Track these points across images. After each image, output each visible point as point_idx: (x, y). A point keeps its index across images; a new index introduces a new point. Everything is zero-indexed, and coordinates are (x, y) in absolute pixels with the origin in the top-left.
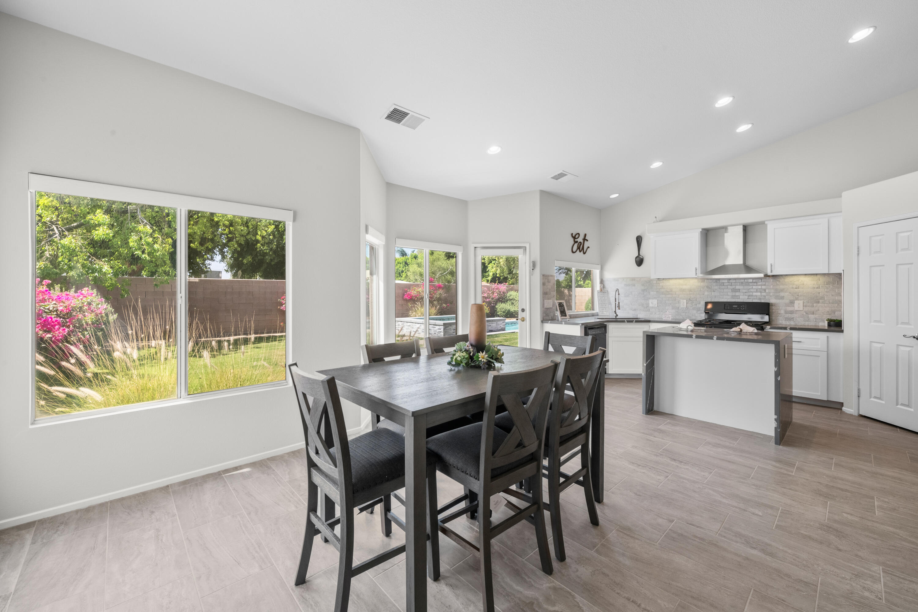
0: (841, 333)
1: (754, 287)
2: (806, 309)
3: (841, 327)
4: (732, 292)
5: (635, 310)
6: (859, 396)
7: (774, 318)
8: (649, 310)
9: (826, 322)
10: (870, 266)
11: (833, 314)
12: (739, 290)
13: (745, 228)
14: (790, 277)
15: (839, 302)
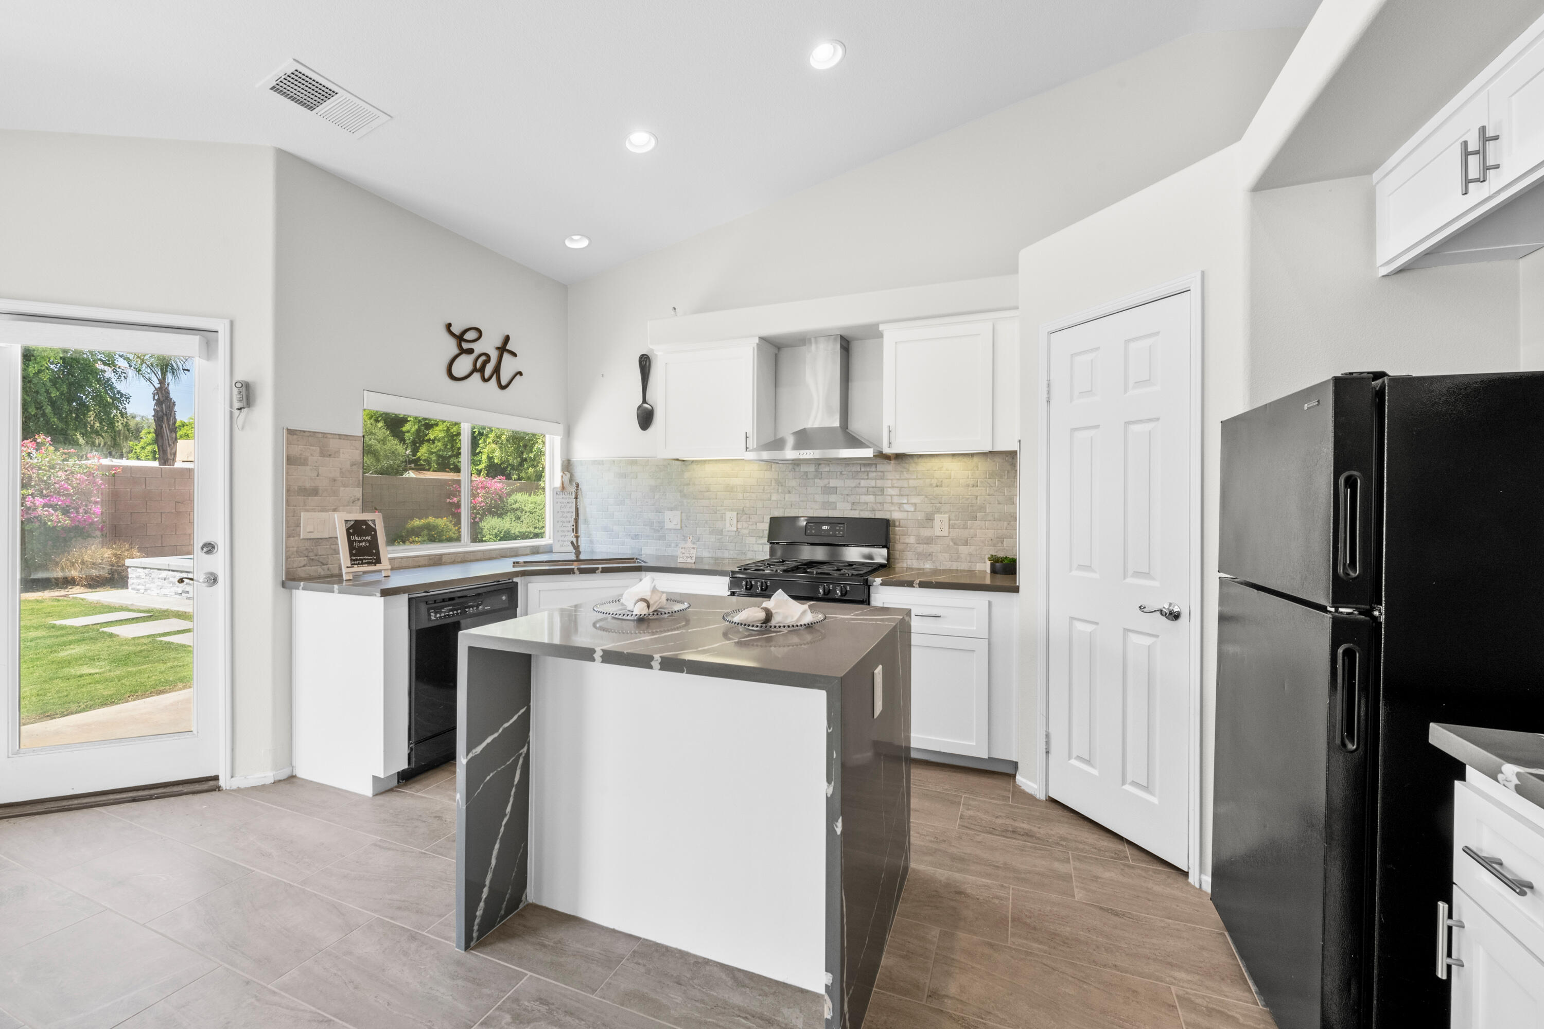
0: (1015, 594)
1: (863, 483)
2: (955, 533)
3: (1016, 574)
4: (823, 493)
5: (636, 537)
6: (1047, 752)
7: (897, 554)
8: (662, 538)
9: (988, 563)
10: (1072, 429)
11: (1000, 544)
12: (834, 490)
13: (846, 345)
14: (926, 460)
15: (1012, 518)
